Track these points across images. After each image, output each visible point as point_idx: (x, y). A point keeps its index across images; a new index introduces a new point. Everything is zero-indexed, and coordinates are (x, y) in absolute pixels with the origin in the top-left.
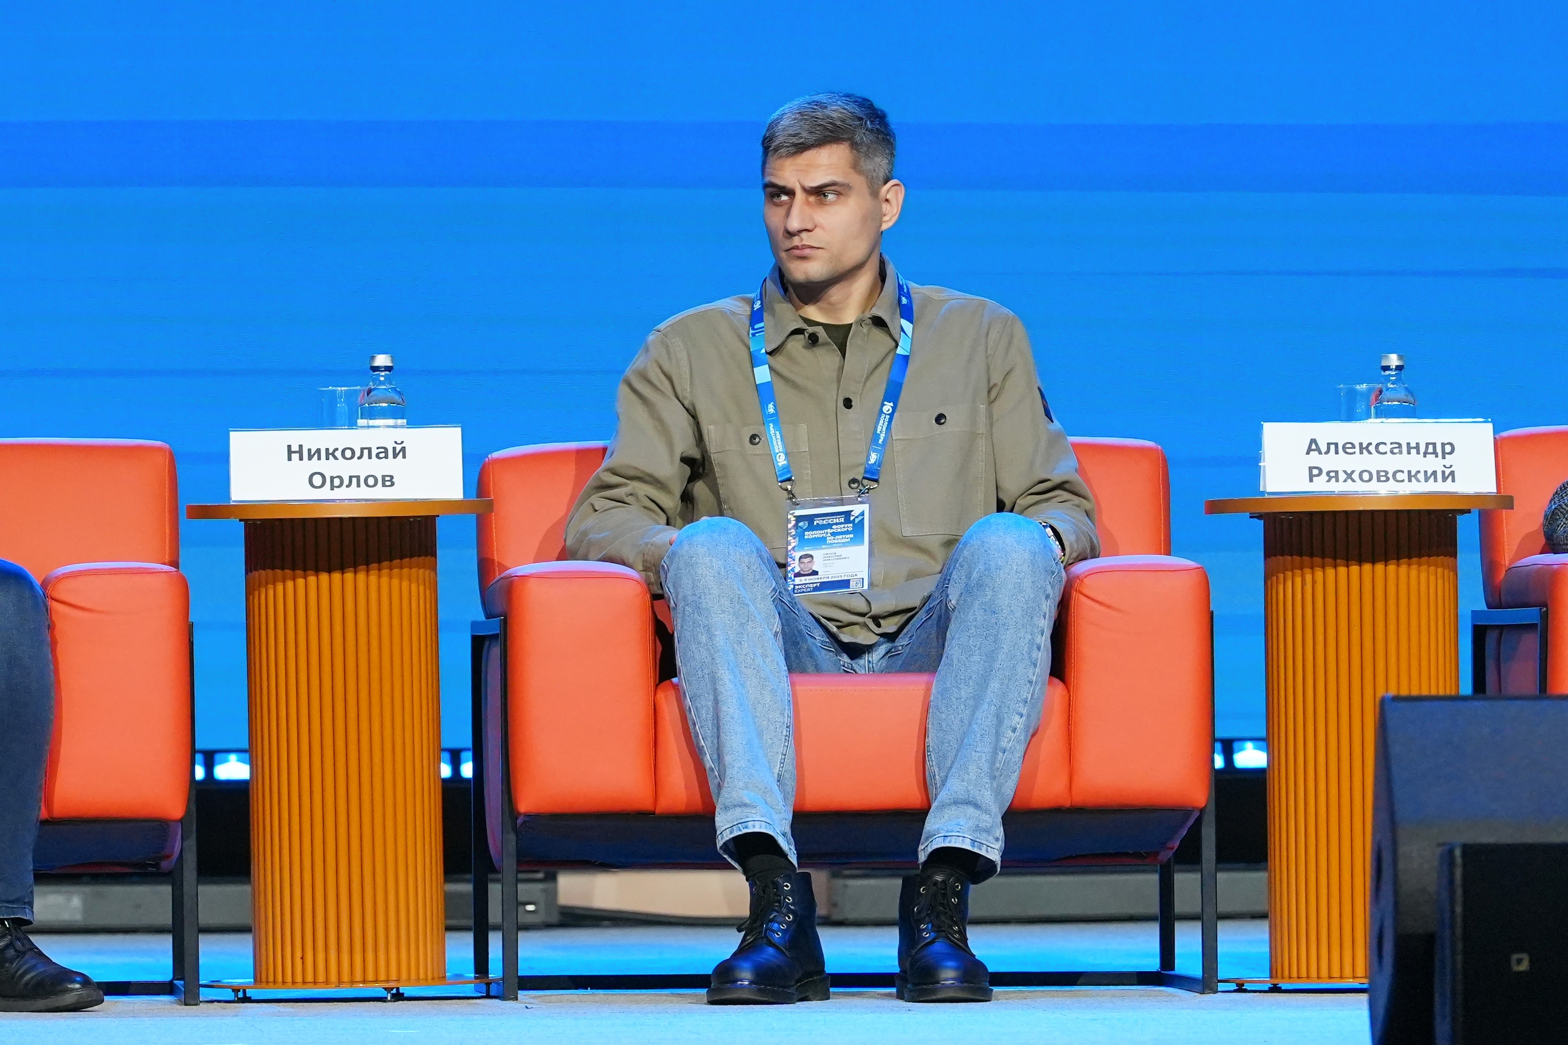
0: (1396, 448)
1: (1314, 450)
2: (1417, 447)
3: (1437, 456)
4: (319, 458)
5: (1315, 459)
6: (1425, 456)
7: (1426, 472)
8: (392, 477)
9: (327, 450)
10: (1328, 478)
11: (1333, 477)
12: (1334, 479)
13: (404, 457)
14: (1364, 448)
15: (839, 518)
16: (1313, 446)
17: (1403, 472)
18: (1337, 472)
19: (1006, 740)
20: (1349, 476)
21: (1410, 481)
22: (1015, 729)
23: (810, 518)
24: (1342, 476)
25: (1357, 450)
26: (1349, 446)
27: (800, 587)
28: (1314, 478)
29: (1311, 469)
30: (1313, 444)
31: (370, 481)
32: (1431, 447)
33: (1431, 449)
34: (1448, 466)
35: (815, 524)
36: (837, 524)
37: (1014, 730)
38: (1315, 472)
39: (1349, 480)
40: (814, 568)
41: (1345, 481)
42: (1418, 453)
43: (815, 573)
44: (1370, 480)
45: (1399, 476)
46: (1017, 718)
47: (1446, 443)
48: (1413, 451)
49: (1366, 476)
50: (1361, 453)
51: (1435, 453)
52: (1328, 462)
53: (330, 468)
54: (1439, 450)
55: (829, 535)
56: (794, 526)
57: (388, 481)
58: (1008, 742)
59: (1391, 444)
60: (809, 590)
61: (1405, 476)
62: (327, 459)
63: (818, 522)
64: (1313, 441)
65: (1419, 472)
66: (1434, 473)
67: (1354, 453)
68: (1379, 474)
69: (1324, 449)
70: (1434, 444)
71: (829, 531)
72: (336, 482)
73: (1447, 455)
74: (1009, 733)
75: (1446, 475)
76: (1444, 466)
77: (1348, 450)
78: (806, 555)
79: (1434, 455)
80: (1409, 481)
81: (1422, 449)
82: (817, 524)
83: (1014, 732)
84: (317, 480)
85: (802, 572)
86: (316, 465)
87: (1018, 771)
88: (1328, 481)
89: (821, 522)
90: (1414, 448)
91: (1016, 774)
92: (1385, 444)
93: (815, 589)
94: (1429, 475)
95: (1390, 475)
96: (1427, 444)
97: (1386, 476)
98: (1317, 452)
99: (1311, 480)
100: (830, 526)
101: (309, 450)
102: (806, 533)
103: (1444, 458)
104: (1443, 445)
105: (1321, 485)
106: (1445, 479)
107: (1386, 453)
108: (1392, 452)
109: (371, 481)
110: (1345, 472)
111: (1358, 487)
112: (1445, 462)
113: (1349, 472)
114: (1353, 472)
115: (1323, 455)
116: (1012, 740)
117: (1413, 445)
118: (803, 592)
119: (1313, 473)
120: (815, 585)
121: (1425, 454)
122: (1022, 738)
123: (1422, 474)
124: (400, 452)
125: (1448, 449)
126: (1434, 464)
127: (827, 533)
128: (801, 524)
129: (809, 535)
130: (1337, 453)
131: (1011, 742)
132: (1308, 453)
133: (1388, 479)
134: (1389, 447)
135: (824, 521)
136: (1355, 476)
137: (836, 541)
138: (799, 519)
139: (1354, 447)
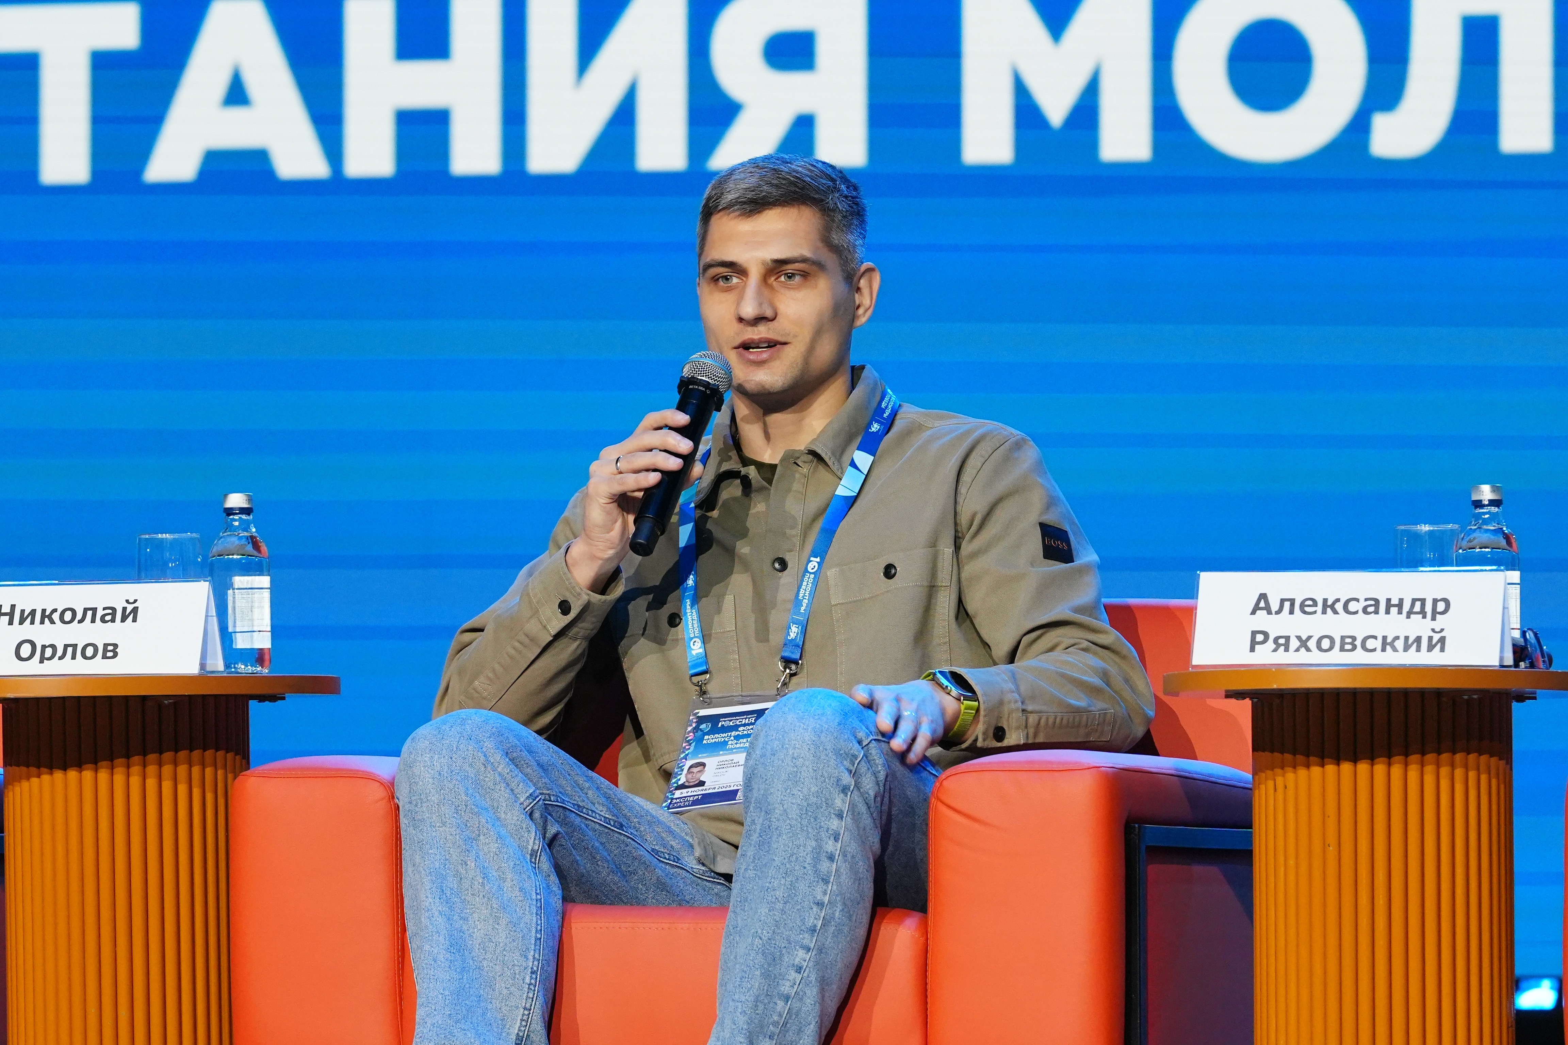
0: (1371, 605)
1: (1261, 609)
2: (1400, 606)
3: (1424, 617)
4: (32, 623)
5: (1262, 622)
6: (1408, 617)
7: (1407, 638)
8: (116, 646)
9: (44, 611)
10: (1275, 646)
11: (1282, 645)
12: (1282, 648)
13: (134, 620)
14: (1328, 606)
15: (749, 718)
16: (1262, 603)
17: (1375, 637)
18: (1287, 638)
19: (788, 984)
20: (1304, 643)
21: (1384, 650)
22: (801, 968)
23: (714, 719)
24: (1294, 643)
25: (1319, 608)
26: (1310, 603)
27: (678, 800)
28: (1257, 647)
29: (1254, 633)
30: (1262, 601)
31: (87, 652)
32: (1418, 604)
33: (1417, 607)
34: (1437, 630)
35: (720, 726)
36: (745, 725)
37: (799, 970)
38: (1260, 638)
39: (1303, 650)
40: (702, 779)
41: (1297, 650)
42: (1400, 612)
43: (702, 783)
44: (1331, 648)
45: (1370, 644)
46: (801, 953)
47: (1439, 599)
48: (1394, 610)
49: (1326, 644)
50: (1324, 612)
51: (1423, 613)
52: (1276, 625)
53: (42, 634)
54: (1429, 608)
55: (732, 738)
56: (694, 728)
57: (111, 651)
58: (792, 987)
59: (1366, 600)
60: (687, 803)
61: (1378, 644)
62: (42, 622)
63: (723, 723)
64: (1263, 596)
65: (1397, 638)
66: (1418, 640)
67: (1315, 612)
68: (1344, 640)
69: (1275, 607)
70: (1423, 601)
71: (733, 733)
72: (48, 652)
73: (1438, 615)
74: (793, 975)
75: (1434, 642)
76: (1433, 630)
77: (1307, 609)
78: (698, 763)
79: (1421, 616)
80: (1382, 651)
81: (1406, 607)
82: (723, 725)
83: (800, 973)
84: (26, 651)
85: (687, 784)
86: (27, 631)
87: (814, 1023)
88: (1275, 650)
89: (726, 724)
90: (1394, 606)
91: (812, 1026)
92: (1357, 600)
93: (695, 803)
94: (1410, 641)
95: (1358, 643)
96: (1414, 601)
97: (1352, 644)
98: (1265, 612)
99: (1252, 649)
100: (736, 727)
101: (23, 611)
102: (706, 737)
103: (1434, 618)
104: (1435, 601)
105: (1265, 656)
106: (1431, 648)
107: (1356, 613)
108: (1365, 611)
109: (90, 651)
110: (1299, 638)
111: (1314, 657)
112: (1437, 625)
113: (1304, 638)
114: (1309, 638)
115: (1274, 616)
116: (797, 984)
117: (1395, 601)
118: (680, 807)
119: (1256, 639)
120: (696, 797)
121: (1409, 614)
122: (813, 977)
123: (1402, 640)
124: (131, 613)
125: (1441, 606)
126: (1420, 627)
127: (730, 736)
128: (703, 726)
129: (708, 739)
130: (1292, 612)
131: (796, 987)
132: (1253, 612)
133: (1354, 648)
134: (1363, 603)
135: (731, 723)
136: (1312, 644)
137: (738, 746)
138: (702, 720)
139: (1315, 603)
